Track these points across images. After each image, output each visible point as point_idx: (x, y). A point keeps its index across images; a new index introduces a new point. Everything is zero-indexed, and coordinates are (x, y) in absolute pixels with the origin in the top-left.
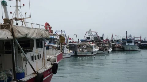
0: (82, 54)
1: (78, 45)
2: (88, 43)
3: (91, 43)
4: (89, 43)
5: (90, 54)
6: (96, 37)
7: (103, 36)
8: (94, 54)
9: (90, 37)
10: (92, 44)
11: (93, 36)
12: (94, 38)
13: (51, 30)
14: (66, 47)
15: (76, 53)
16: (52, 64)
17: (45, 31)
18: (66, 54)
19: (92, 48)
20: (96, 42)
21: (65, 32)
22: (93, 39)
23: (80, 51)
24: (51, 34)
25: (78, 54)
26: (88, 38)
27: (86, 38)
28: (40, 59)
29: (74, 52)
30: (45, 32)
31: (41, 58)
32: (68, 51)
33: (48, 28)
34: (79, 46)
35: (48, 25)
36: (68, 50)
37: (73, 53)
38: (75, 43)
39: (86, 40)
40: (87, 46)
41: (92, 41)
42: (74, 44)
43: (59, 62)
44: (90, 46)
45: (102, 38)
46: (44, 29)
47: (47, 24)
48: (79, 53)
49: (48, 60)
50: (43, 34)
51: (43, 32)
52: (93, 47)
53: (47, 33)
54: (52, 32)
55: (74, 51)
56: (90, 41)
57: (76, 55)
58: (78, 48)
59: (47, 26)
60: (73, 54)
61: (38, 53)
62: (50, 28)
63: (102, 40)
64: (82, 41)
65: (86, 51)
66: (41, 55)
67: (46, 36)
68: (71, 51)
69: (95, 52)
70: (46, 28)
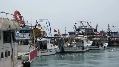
0: (70, 51)
1: (65, 39)
2: (77, 36)
3: (81, 37)
4: (79, 36)
5: (81, 50)
6: (88, 29)
7: (97, 27)
8: (85, 50)
9: (80, 29)
10: (83, 37)
11: (84, 28)
12: (86, 29)
13: (22, 20)
14: (49, 42)
15: (63, 49)
16: (23, 63)
17: (14, 22)
18: (50, 51)
19: (83, 43)
20: (88, 35)
21: (49, 22)
22: (84, 30)
23: (68, 46)
24: (22, 25)
25: (65, 51)
26: (78, 30)
27: (75, 30)
28: (9, 57)
29: (61, 48)
30: (13, 22)
31: (9, 55)
32: (53, 46)
33: (18, 18)
34: (67, 40)
35: (19, 13)
36: (52, 45)
37: (59, 49)
38: (62, 37)
39: (76, 32)
40: (77, 41)
41: (83, 34)
42: (60, 38)
43: (32, 60)
44: (80, 40)
45: (96, 30)
46: (13, 19)
47: (17, 13)
48: (66, 49)
49: (19, 58)
50: (11, 25)
51: (12, 23)
52: (85, 41)
53: (17, 23)
54: (23, 22)
55: (60, 46)
56: (80, 34)
57: (62, 52)
58: (65, 43)
59: (17, 15)
60: (59, 51)
61: (6, 49)
62: (21, 17)
63: (95, 33)
64: (70, 33)
65: (75, 46)
66: (9, 52)
67: (15, 28)
68: (56, 47)
69: (87, 47)
70: (16, 17)
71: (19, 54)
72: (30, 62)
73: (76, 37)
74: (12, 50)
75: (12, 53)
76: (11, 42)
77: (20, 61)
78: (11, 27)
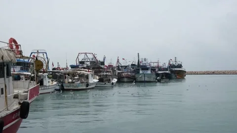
0: (71, 88)
1: (65, 74)
2: (81, 70)
3: (86, 71)
5: (85, 87)
6: (94, 62)
7: (104, 60)
9: (84, 62)
10: (89, 71)
11: (89, 60)
12: (91, 62)
13: (20, 50)
14: (47, 77)
15: (62, 86)
16: (20, 103)
17: (9, 52)
18: (48, 88)
20: (93, 68)
21: (46, 53)
22: (89, 63)
23: (69, 82)
24: (19, 56)
25: (65, 88)
26: (82, 63)
27: (78, 62)
29: (60, 85)
30: (7, 53)
31: (2, 94)
32: (51, 82)
33: (14, 47)
35: (15, 41)
36: (50, 80)
37: (58, 85)
38: (62, 71)
39: (79, 65)
40: (81, 76)
41: (88, 68)
43: (32, 100)
45: (103, 63)
46: (7, 48)
47: (13, 41)
48: (67, 86)
50: (4, 56)
51: (5, 54)
52: (90, 76)
53: (12, 54)
54: (20, 53)
56: (84, 68)
57: (62, 89)
59: (13, 43)
60: (58, 88)
62: (17, 46)
63: (102, 66)
64: (72, 67)
65: (79, 82)
66: (2, 89)
67: (9, 59)
68: (55, 83)
69: (93, 84)
70: (11, 47)
71: (16, 92)
72: (30, 101)
73: (79, 72)
74: (6, 86)
75: (6, 90)
76: (4, 77)
77: (17, 101)
78: (4, 58)
